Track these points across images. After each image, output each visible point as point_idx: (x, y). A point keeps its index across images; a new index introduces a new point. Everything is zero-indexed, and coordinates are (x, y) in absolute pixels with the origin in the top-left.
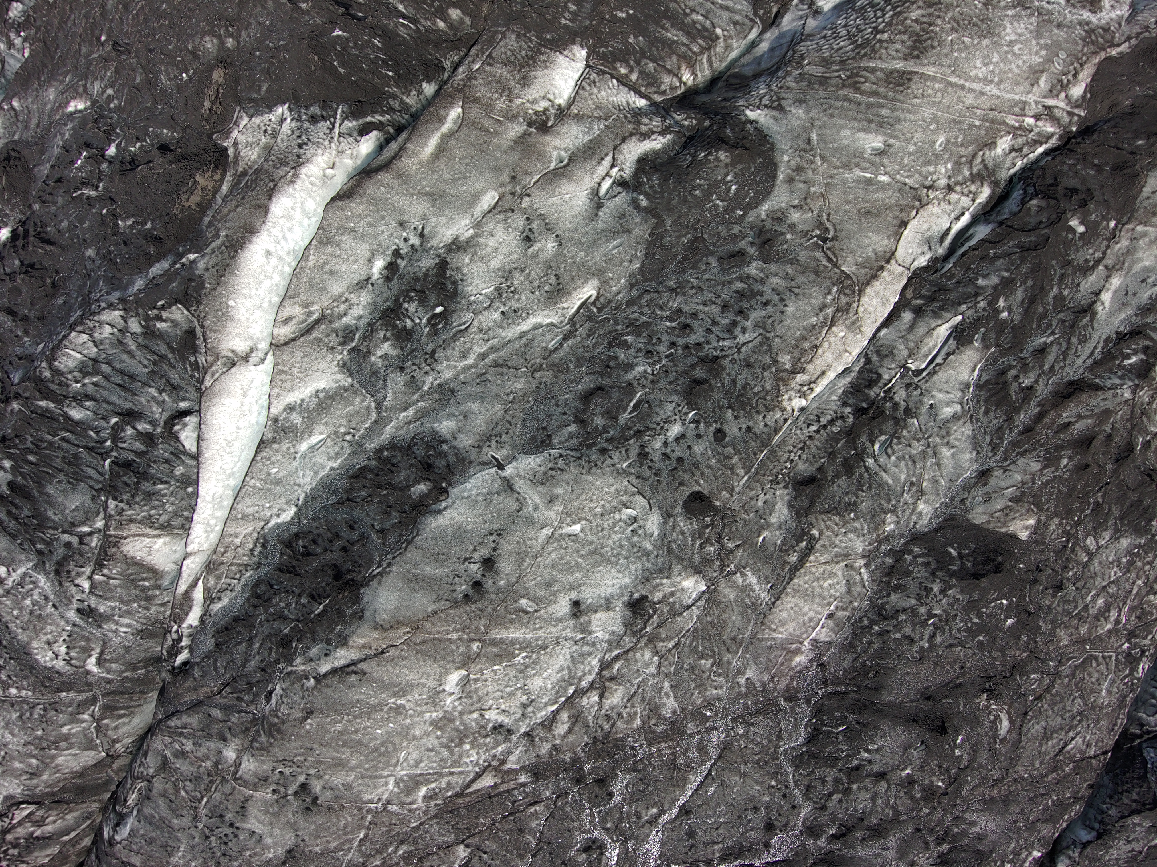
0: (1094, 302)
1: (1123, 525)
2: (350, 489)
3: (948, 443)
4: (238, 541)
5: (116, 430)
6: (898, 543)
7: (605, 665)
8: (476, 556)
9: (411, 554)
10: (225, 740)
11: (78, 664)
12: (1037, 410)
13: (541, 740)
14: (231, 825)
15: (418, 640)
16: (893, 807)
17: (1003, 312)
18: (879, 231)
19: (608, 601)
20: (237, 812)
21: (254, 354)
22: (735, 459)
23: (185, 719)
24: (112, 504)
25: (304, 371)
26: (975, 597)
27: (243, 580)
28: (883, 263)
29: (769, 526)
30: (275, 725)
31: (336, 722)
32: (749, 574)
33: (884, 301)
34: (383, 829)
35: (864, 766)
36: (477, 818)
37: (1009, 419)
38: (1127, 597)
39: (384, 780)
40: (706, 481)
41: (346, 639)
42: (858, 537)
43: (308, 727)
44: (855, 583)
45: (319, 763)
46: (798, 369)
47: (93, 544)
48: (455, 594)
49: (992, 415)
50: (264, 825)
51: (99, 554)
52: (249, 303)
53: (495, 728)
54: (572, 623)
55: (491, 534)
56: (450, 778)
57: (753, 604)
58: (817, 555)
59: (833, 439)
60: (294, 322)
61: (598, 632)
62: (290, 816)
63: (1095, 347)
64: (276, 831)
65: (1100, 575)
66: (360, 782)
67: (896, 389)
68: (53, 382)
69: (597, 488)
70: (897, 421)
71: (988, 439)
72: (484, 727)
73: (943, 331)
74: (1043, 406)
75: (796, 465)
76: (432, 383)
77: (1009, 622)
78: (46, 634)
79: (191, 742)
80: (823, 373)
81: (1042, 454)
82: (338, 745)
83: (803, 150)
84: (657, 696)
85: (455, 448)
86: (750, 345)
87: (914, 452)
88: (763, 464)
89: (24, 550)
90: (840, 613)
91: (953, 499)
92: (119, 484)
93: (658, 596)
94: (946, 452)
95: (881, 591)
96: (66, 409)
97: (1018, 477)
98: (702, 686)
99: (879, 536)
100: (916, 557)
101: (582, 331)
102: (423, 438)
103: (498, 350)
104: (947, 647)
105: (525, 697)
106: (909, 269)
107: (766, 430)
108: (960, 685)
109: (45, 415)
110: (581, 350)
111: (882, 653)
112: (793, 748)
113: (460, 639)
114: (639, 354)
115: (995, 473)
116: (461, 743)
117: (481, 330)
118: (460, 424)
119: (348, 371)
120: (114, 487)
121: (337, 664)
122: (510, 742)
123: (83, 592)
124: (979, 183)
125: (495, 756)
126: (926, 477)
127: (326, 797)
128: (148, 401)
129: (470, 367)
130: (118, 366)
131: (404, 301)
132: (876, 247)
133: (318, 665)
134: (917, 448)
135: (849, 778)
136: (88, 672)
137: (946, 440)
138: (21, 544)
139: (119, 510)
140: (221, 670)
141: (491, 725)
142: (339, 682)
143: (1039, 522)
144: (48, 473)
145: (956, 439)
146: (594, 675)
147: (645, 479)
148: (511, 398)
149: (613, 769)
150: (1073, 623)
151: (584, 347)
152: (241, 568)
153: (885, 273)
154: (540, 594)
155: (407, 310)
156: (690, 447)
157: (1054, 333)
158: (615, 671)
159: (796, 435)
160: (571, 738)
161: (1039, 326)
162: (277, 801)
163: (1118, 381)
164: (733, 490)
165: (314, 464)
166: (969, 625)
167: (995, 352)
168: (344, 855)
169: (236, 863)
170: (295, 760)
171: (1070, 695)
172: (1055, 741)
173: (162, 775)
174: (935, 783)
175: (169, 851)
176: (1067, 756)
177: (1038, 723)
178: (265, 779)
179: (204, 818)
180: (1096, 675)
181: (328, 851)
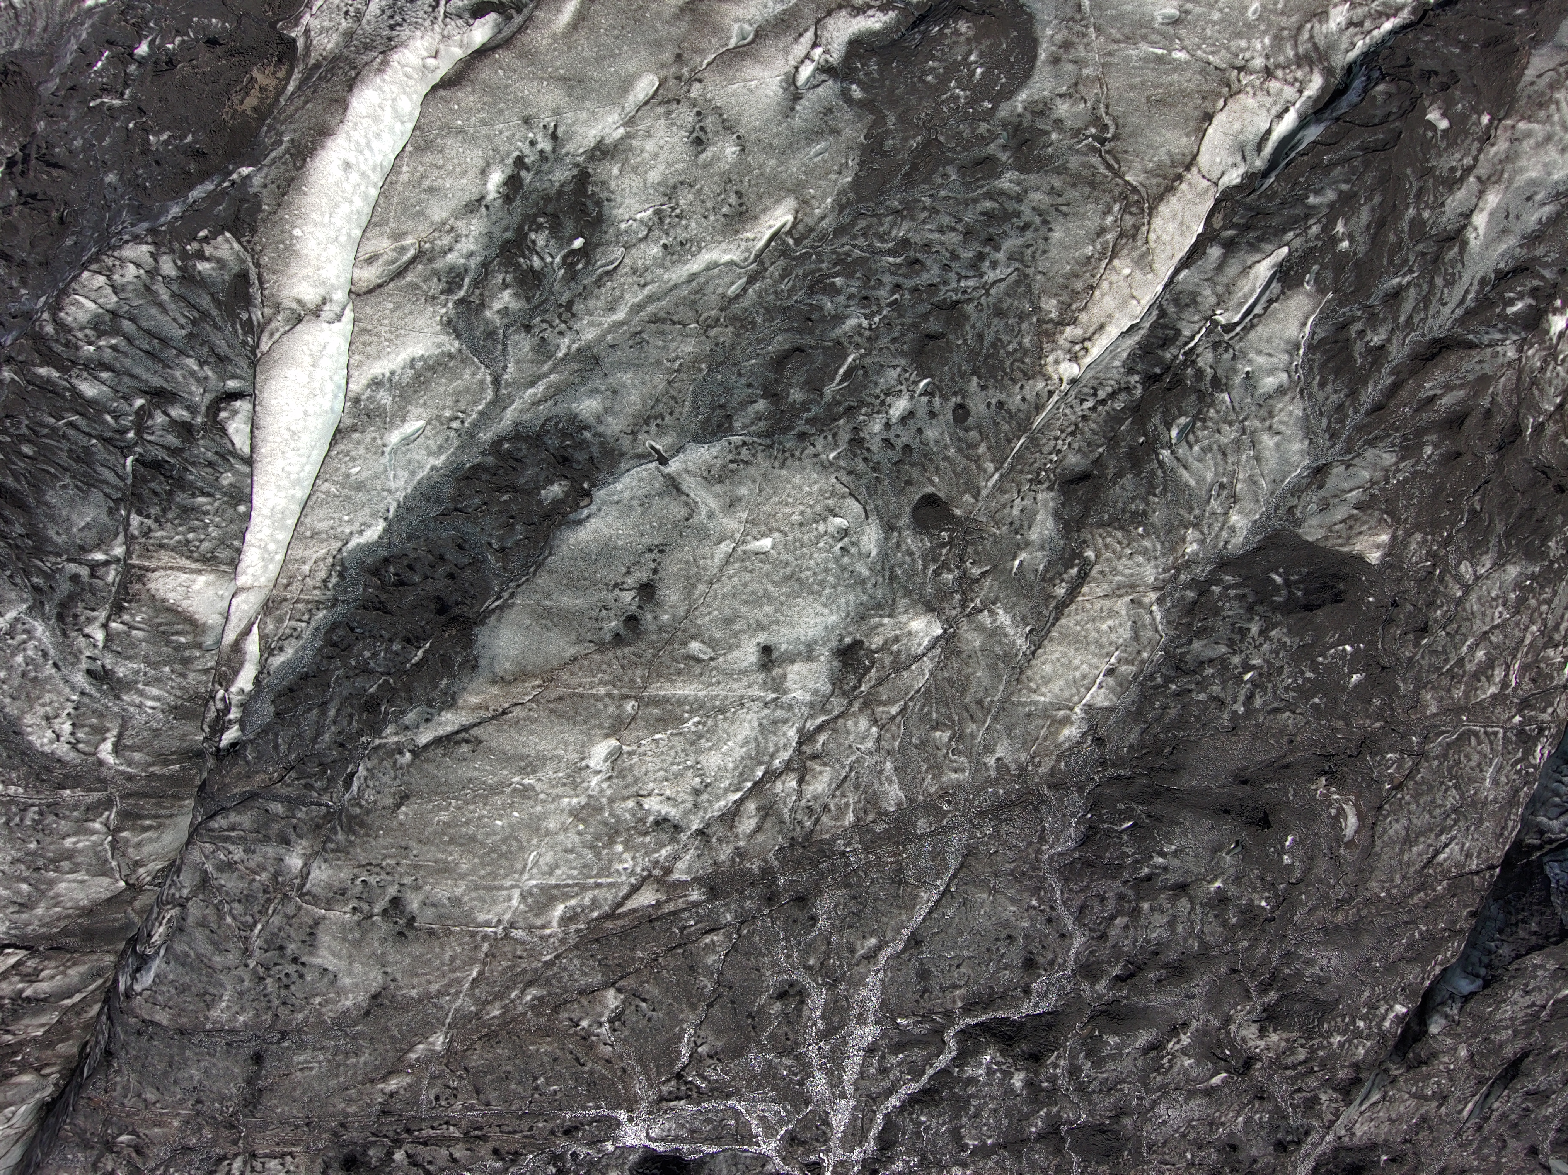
0: (1464, 227)
1: (1509, 546)
2: (459, 495)
3: (1270, 427)
4: (306, 568)
5: (142, 415)
6: (1202, 571)
7: (806, 738)
8: (630, 581)
9: (543, 580)
10: (287, 842)
11: (87, 749)
12: (1390, 380)
13: (720, 840)
14: (295, 960)
15: (553, 696)
16: (1198, 937)
17: (1342, 240)
18: (1175, 126)
19: (810, 647)
20: (303, 942)
21: (327, 307)
22: (982, 448)
23: (234, 818)
24: (135, 520)
25: (394, 330)
26: (1308, 639)
27: (313, 623)
28: (1180, 170)
29: (1027, 544)
30: (356, 816)
31: (441, 810)
32: (1001, 612)
33: (1184, 228)
34: (504, 964)
35: (1158, 875)
36: (632, 950)
37: (1353, 394)
38: (1516, 649)
39: (505, 893)
40: (942, 479)
41: (453, 699)
42: (1149, 560)
43: (401, 817)
44: (1144, 626)
45: (417, 867)
46: (1067, 319)
47: (110, 579)
48: (601, 633)
49: (1329, 387)
50: (340, 959)
51: (117, 592)
52: (320, 234)
53: (657, 823)
54: (761, 677)
55: (651, 551)
56: (596, 892)
57: (1005, 654)
58: (1093, 585)
59: (1115, 419)
60: (381, 261)
61: (796, 690)
62: (376, 945)
63: (1467, 291)
64: (357, 965)
65: (1479, 616)
66: (473, 894)
67: (1199, 350)
68: (57, 341)
69: (793, 487)
70: (1201, 396)
71: (1325, 422)
72: (642, 821)
73: (1264, 269)
74: (1398, 374)
75: (1065, 457)
76: (569, 347)
77: (1355, 678)
78: (43, 705)
79: (241, 848)
80: (1102, 327)
81: (1398, 441)
82: (443, 842)
83: (1072, 19)
84: (876, 781)
85: (600, 435)
86: (1003, 285)
87: (1224, 440)
88: (1019, 456)
89: (15, 585)
90: (1124, 668)
91: (1277, 508)
92: (146, 492)
93: (876, 642)
94: (1268, 441)
95: (1179, 637)
96: (74, 381)
97: (1366, 475)
98: (936, 768)
99: (1176, 559)
100: (1227, 588)
101: (773, 271)
102: (556, 424)
103: (658, 299)
104: (1269, 713)
105: (698, 780)
106: (1216, 184)
107: (1024, 407)
108: (1288, 766)
109: (46, 387)
110: (772, 297)
111: (1181, 722)
112: (1061, 854)
113: (609, 695)
114: (851, 302)
115: (1335, 470)
116: (612, 842)
117: (635, 271)
118: (607, 403)
119: (455, 331)
120: (138, 497)
121: (441, 732)
122: (678, 843)
123: (95, 646)
124: (1307, 69)
125: (657, 862)
126: (1241, 476)
127: (426, 918)
128: (185, 377)
129: (621, 324)
130: (145, 325)
131: (530, 230)
132: (1172, 148)
133: (416, 734)
134: (1229, 434)
135: (1137, 893)
136: (101, 763)
137: (1267, 424)
138: (11, 577)
139: (145, 530)
140: (283, 748)
141: (651, 819)
142: (444, 755)
143: (1394, 538)
144: (49, 472)
145: (1282, 422)
146: (790, 752)
147: (859, 476)
148: (677, 365)
149: (817, 884)
150: (1444, 683)
151: (776, 292)
152: (310, 606)
153: (1184, 186)
154: (717, 634)
155: (534, 242)
156: (920, 431)
157: (1411, 271)
158: (819, 745)
159: (1065, 415)
160: (760, 838)
161: (1391, 261)
162: (359, 924)
163: (1498, 336)
164: (978, 492)
165: (410, 462)
166: (1300, 681)
167: (1333, 299)
168: (451, 1002)
169: (300, 1016)
170: (384, 864)
171: (1442, 783)
172: (1421, 847)
173: (201, 897)
174: (1256, 903)
175: (208, 1000)
176: (1439, 869)
177: (1397, 821)
178: (343, 892)
179: (258, 952)
180: (1476, 757)
181: (427, 996)
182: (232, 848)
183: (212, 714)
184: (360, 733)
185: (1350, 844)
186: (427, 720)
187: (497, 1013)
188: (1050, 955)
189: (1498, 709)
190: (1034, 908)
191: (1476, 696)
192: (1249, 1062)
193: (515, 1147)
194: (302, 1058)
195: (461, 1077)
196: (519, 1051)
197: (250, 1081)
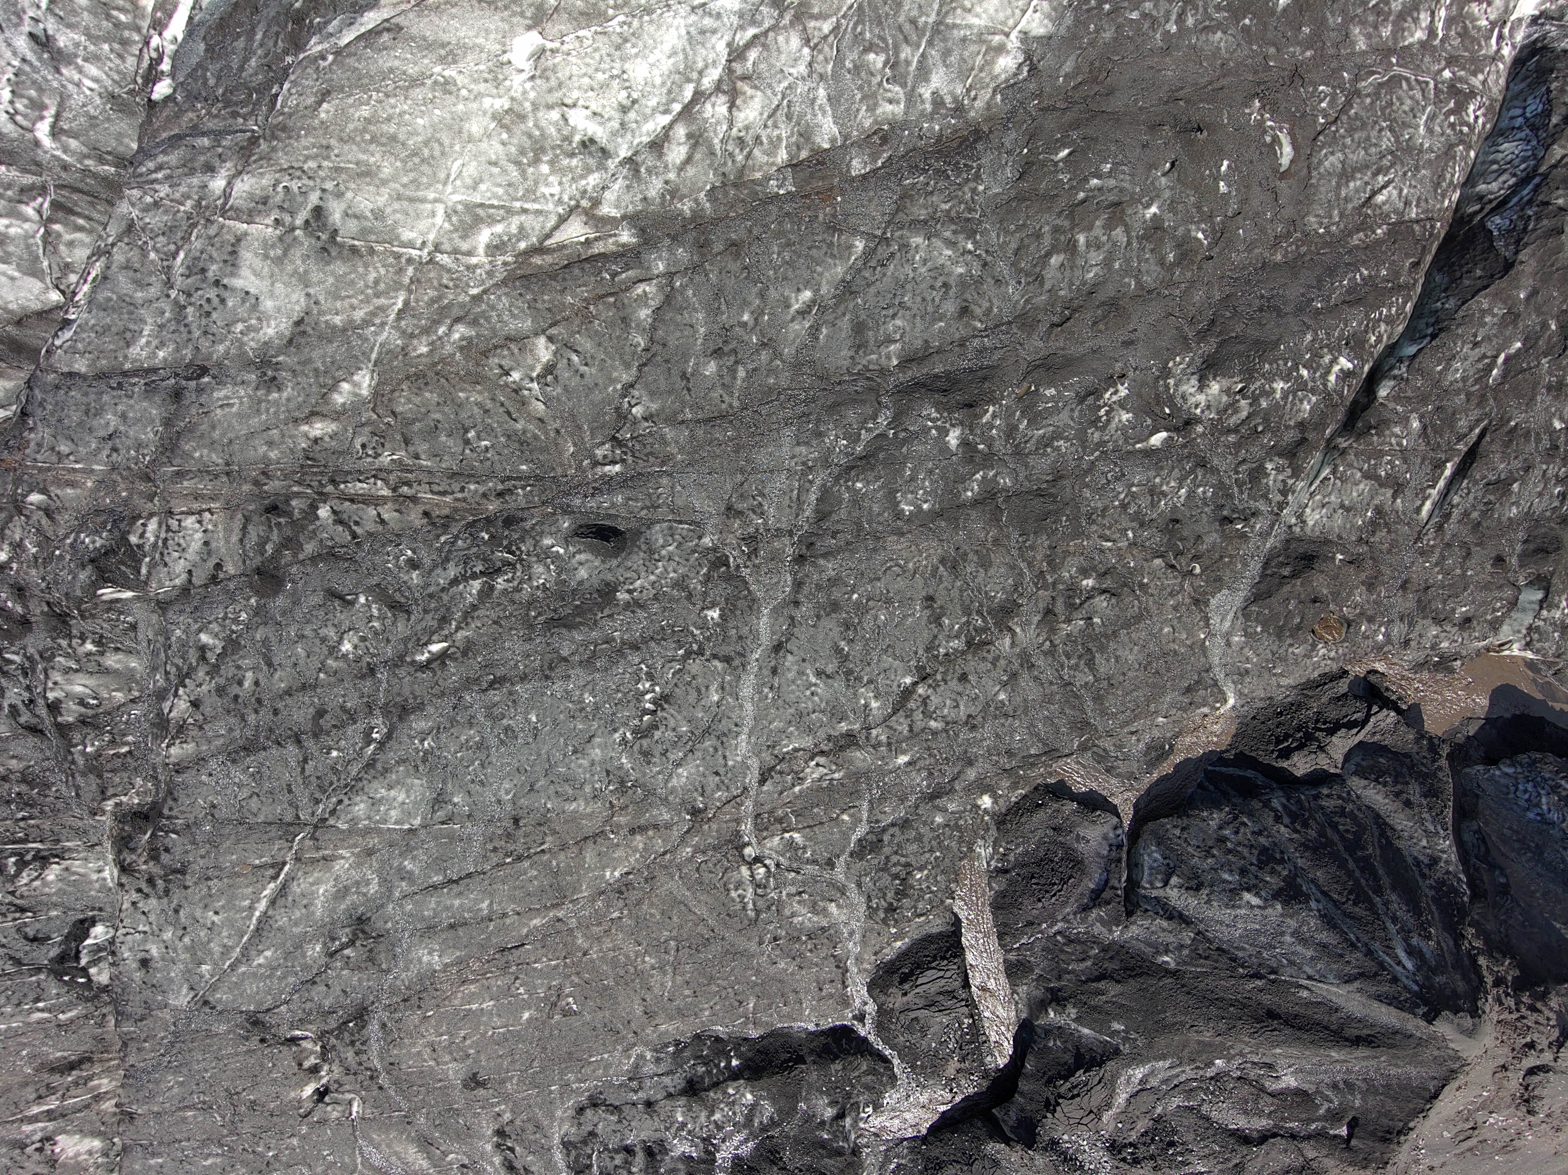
7: (736, 55)
10: (212, 170)
11: (25, 125)
13: (649, 171)
14: (217, 283)
16: (1135, 275)
20: (225, 261)
23: (160, 159)
30: (279, 125)
31: (362, 104)
34: (431, 293)
35: (1094, 197)
36: (562, 294)
39: (429, 206)
43: (323, 115)
45: (339, 170)
50: (262, 280)
53: (583, 144)
56: (523, 217)
62: (299, 262)
64: (279, 288)
66: (396, 205)
72: (568, 140)
79: (167, 186)
82: (364, 142)
84: (809, 112)
98: (871, 99)
104: (1201, 33)
105: (624, 94)
108: (1221, 89)
111: (1115, 46)
112: (997, 195)
116: (537, 161)
121: (363, 30)
122: (606, 171)
125: (585, 192)
127: (348, 230)
133: (339, 39)
135: (1072, 224)
136: (37, 143)
141: (577, 138)
142: (365, 48)
146: (720, 70)
149: (750, 232)
150: (1370, 20)
158: (749, 64)
160: (691, 171)
162: (281, 239)
168: (376, 334)
169: (221, 348)
170: (306, 167)
171: (1376, 122)
172: (1358, 183)
173: (126, 240)
174: (1193, 234)
175: (127, 338)
176: (1378, 212)
177: (1332, 153)
178: (265, 201)
179: (179, 281)
180: (1409, 102)
181: (350, 326)
182: (157, 187)
183: (145, 64)
184: (286, 52)
185: (1284, 175)
186: (351, 24)
187: (424, 349)
188: (986, 304)
189: (1427, 59)
190: (970, 252)
191: (1404, 38)
192: (1190, 422)
193: (446, 511)
194: (222, 394)
195: (388, 424)
196: (448, 399)
197: (168, 423)
